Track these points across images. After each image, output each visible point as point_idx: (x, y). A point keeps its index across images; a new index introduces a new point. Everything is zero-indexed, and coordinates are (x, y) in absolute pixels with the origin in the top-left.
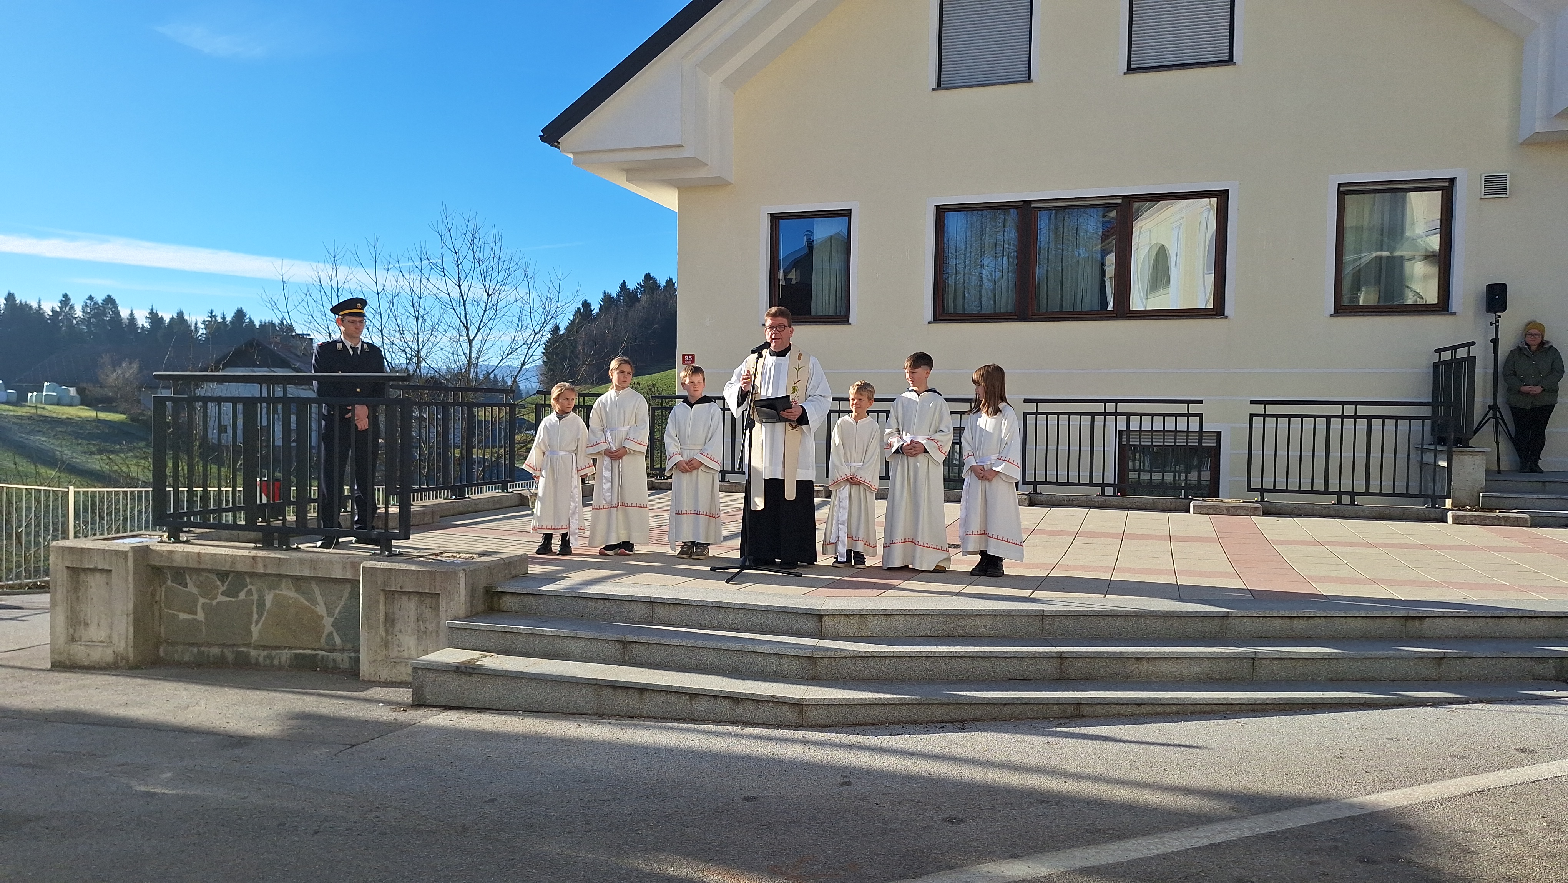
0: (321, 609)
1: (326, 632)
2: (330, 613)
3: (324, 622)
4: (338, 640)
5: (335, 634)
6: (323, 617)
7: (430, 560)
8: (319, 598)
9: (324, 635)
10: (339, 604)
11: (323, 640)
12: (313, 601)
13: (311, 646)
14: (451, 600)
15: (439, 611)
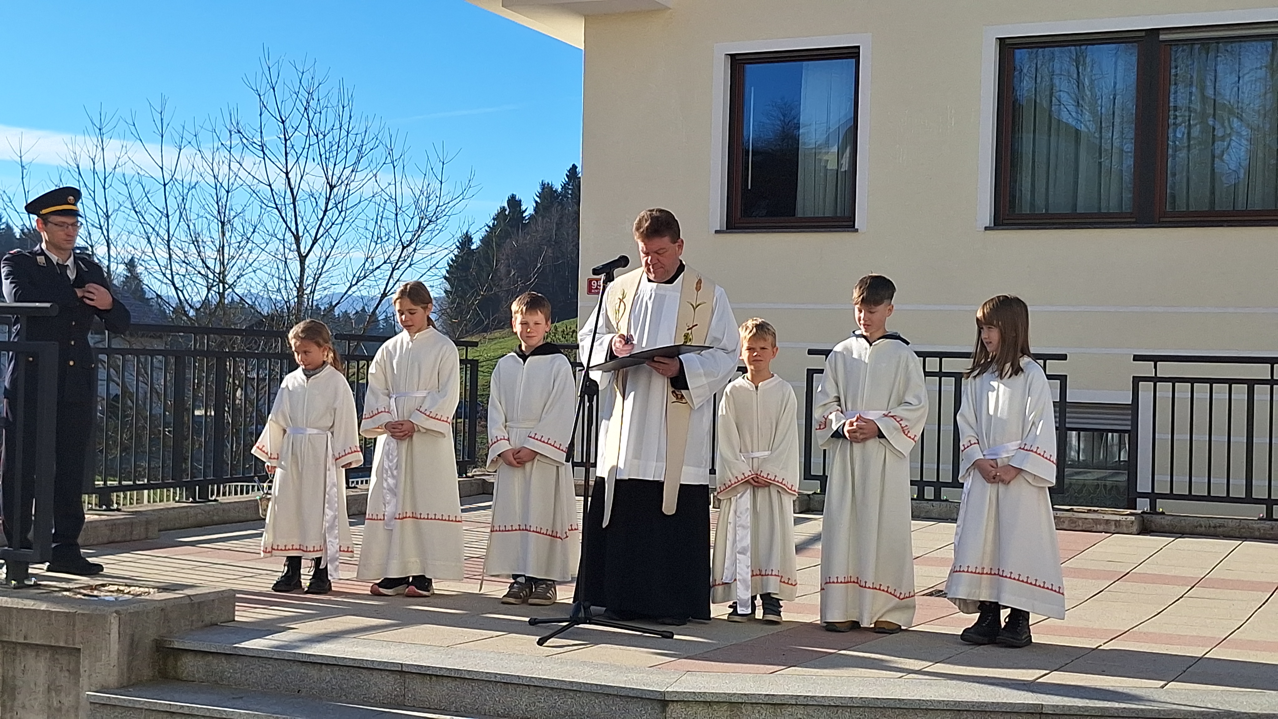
7: (79, 596)
14: (99, 659)
15: (80, 676)
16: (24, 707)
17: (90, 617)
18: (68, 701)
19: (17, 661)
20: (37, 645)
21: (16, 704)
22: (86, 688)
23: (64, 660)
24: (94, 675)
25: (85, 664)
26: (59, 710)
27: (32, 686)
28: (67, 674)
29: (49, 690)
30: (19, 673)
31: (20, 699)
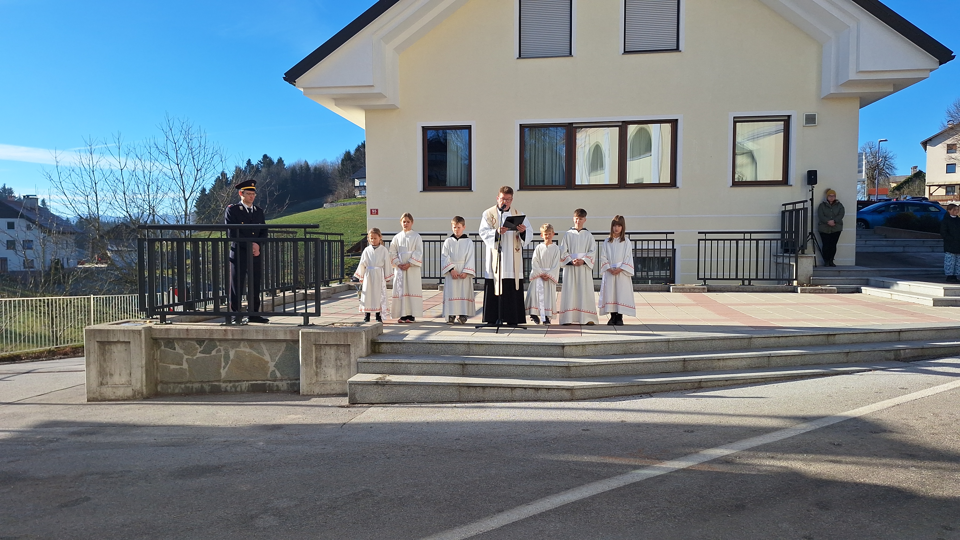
0: (267, 358)
1: (271, 370)
2: (272, 360)
3: (269, 365)
4: (278, 375)
5: (276, 371)
6: (268, 362)
7: (333, 327)
8: (265, 351)
9: (269, 373)
10: (278, 354)
11: (269, 375)
12: (262, 354)
13: (261, 379)
14: (358, 348)
15: (350, 354)
16: (325, 366)
17: (354, 333)
18: (345, 363)
19: (322, 351)
20: (330, 345)
21: (322, 365)
22: (353, 357)
23: (342, 349)
24: (356, 353)
25: (352, 349)
26: (341, 366)
27: (329, 359)
28: (344, 354)
29: (336, 360)
30: (323, 354)
31: (324, 364)
